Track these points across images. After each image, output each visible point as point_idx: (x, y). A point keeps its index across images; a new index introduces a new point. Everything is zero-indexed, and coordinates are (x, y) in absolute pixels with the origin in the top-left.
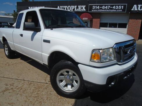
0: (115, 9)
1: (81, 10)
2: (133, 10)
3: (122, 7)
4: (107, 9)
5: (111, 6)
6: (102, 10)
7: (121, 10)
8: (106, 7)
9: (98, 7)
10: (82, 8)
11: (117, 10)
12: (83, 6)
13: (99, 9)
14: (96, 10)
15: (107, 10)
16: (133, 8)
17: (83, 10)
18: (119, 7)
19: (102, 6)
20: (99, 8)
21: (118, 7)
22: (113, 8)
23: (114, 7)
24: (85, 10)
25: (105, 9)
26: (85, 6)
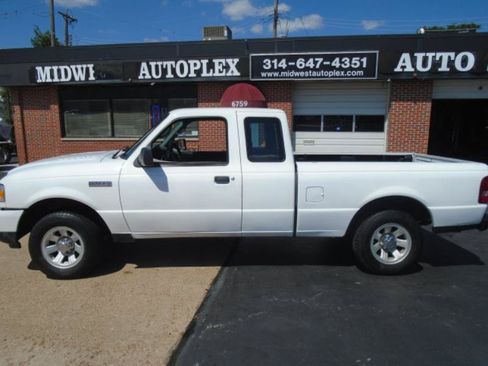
0: (340, 69)
1: (223, 74)
2: (398, 69)
3: (362, 63)
4: (314, 69)
5: (326, 58)
6: (297, 74)
7: (361, 73)
8: (310, 63)
9: (283, 64)
10: (227, 67)
11: (346, 70)
12: (229, 61)
13: (285, 70)
14: (276, 74)
15: (314, 74)
16: (400, 64)
18: (353, 62)
19: (295, 59)
20: (284, 66)
21: (350, 62)
22: (333, 64)
23: (336, 63)
25: (307, 69)
26: (236, 60)
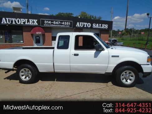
0: (64, 25)
1: (33, 24)
2: (77, 26)
3: (69, 24)
4: (58, 24)
5: (61, 22)
6: (54, 25)
7: (69, 26)
8: (57, 23)
9: (50, 22)
10: (34, 22)
11: (65, 25)
12: (34, 20)
13: (51, 24)
14: (48, 25)
15: (58, 26)
17: (34, 24)
19: (53, 21)
21: (66, 23)
23: (63, 23)
24: (37, 24)
25: (56, 24)
26: (37, 20)
